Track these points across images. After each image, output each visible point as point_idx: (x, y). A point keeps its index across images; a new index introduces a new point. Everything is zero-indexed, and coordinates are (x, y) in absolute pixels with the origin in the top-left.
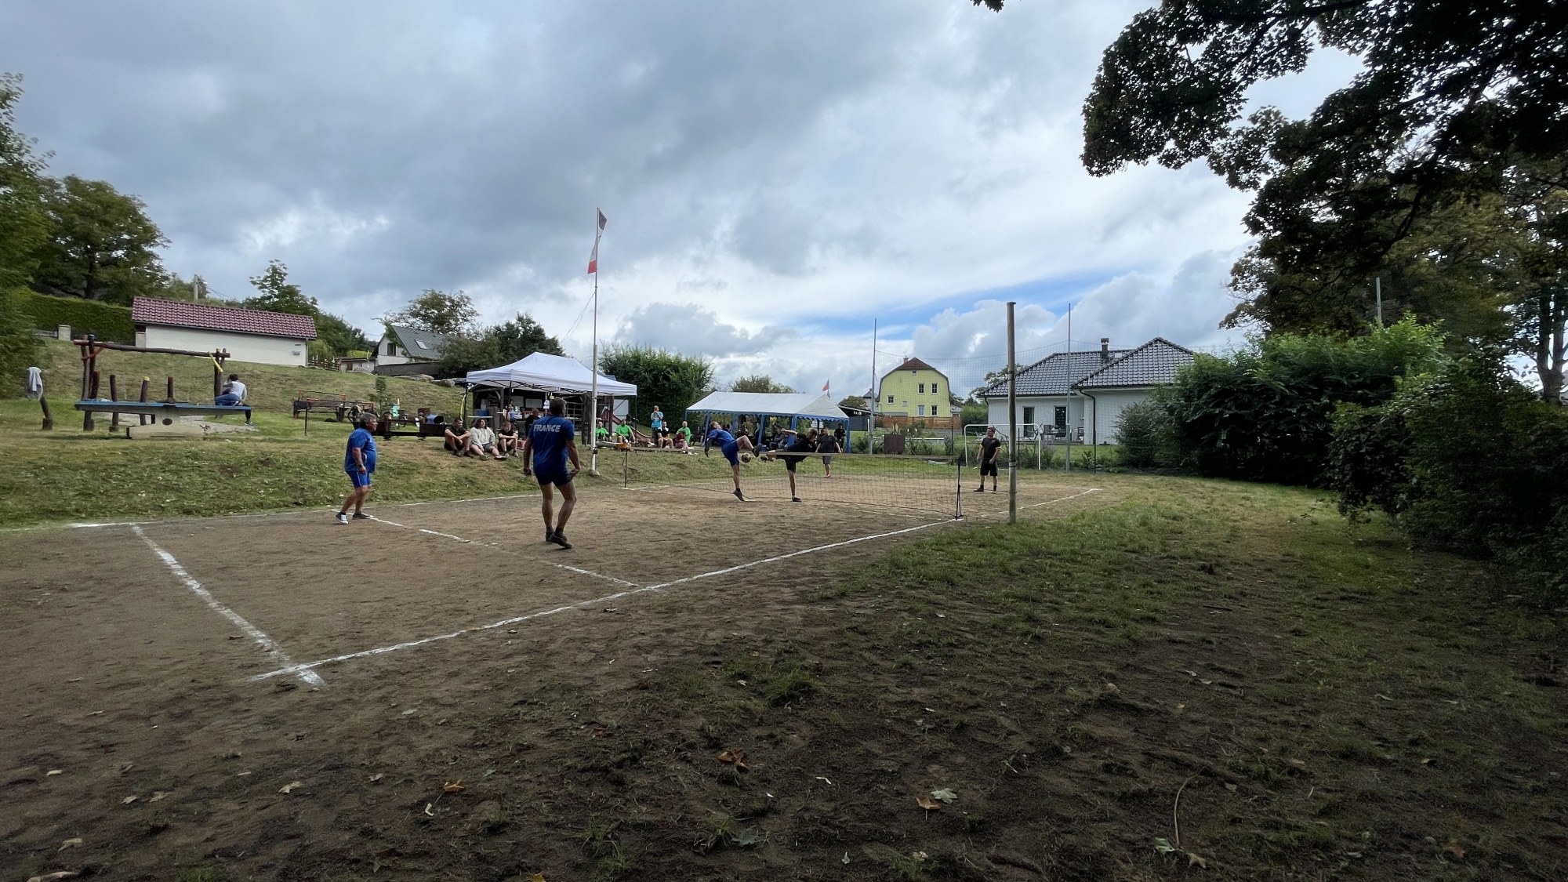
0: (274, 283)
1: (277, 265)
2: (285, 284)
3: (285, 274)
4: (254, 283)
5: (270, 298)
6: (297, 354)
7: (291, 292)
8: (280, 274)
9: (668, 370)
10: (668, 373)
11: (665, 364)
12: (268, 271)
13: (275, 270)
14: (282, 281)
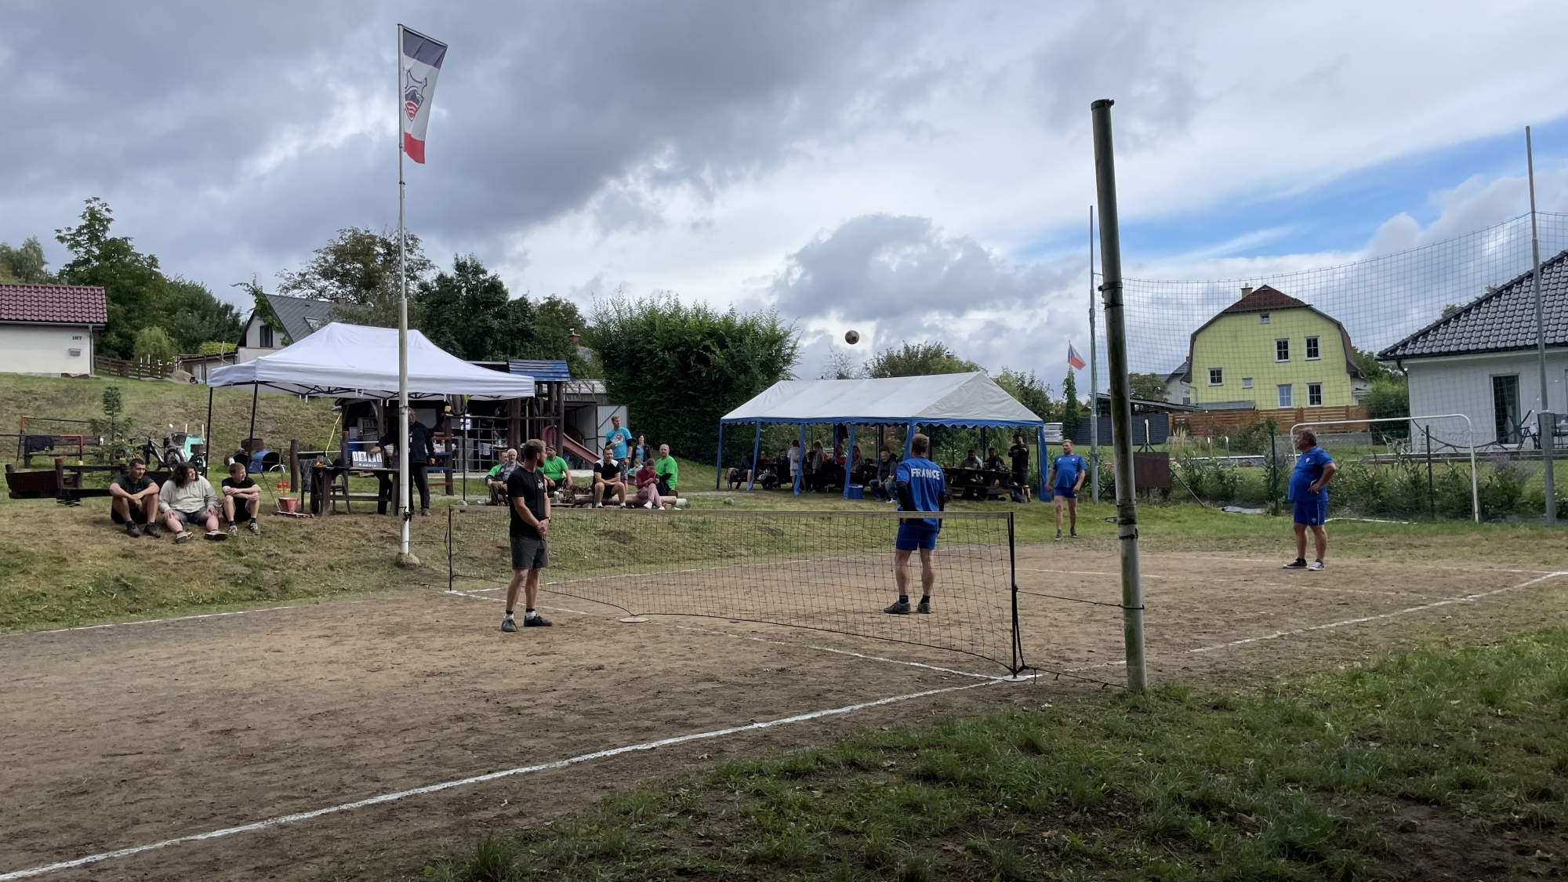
0: (94, 237)
1: (96, 205)
2: (109, 235)
3: (109, 220)
4: (61, 239)
5: (87, 261)
6: (75, 353)
7: (118, 248)
8: (101, 221)
9: (708, 342)
10: (707, 348)
11: (700, 332)
12: (84, 217)
13: (93, 216)
14: (104, 231)
